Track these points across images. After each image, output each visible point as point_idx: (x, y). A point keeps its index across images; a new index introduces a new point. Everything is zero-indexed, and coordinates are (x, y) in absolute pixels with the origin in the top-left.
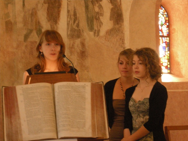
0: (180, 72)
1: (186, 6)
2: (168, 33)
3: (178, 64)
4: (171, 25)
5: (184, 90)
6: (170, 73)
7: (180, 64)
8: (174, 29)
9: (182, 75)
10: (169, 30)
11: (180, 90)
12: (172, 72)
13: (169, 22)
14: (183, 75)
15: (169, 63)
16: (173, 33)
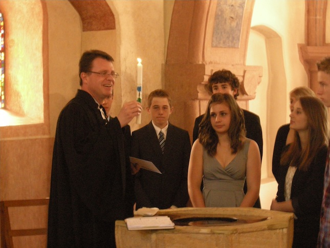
0: (20, 107)
1: (32, 6)
2: (2, 46)
3: (18, 95)
4: (8, 34)
5: (27, 138)
6: (5, 108)
7: (21, 96)
8: (13, 40)
9: (23, 112)
10: (4, 40)
11: (21, 138)
12: (8, 107)
13: (4, 29)
14: (25, 113)
15: (3, 93)
16: (10, 47)
